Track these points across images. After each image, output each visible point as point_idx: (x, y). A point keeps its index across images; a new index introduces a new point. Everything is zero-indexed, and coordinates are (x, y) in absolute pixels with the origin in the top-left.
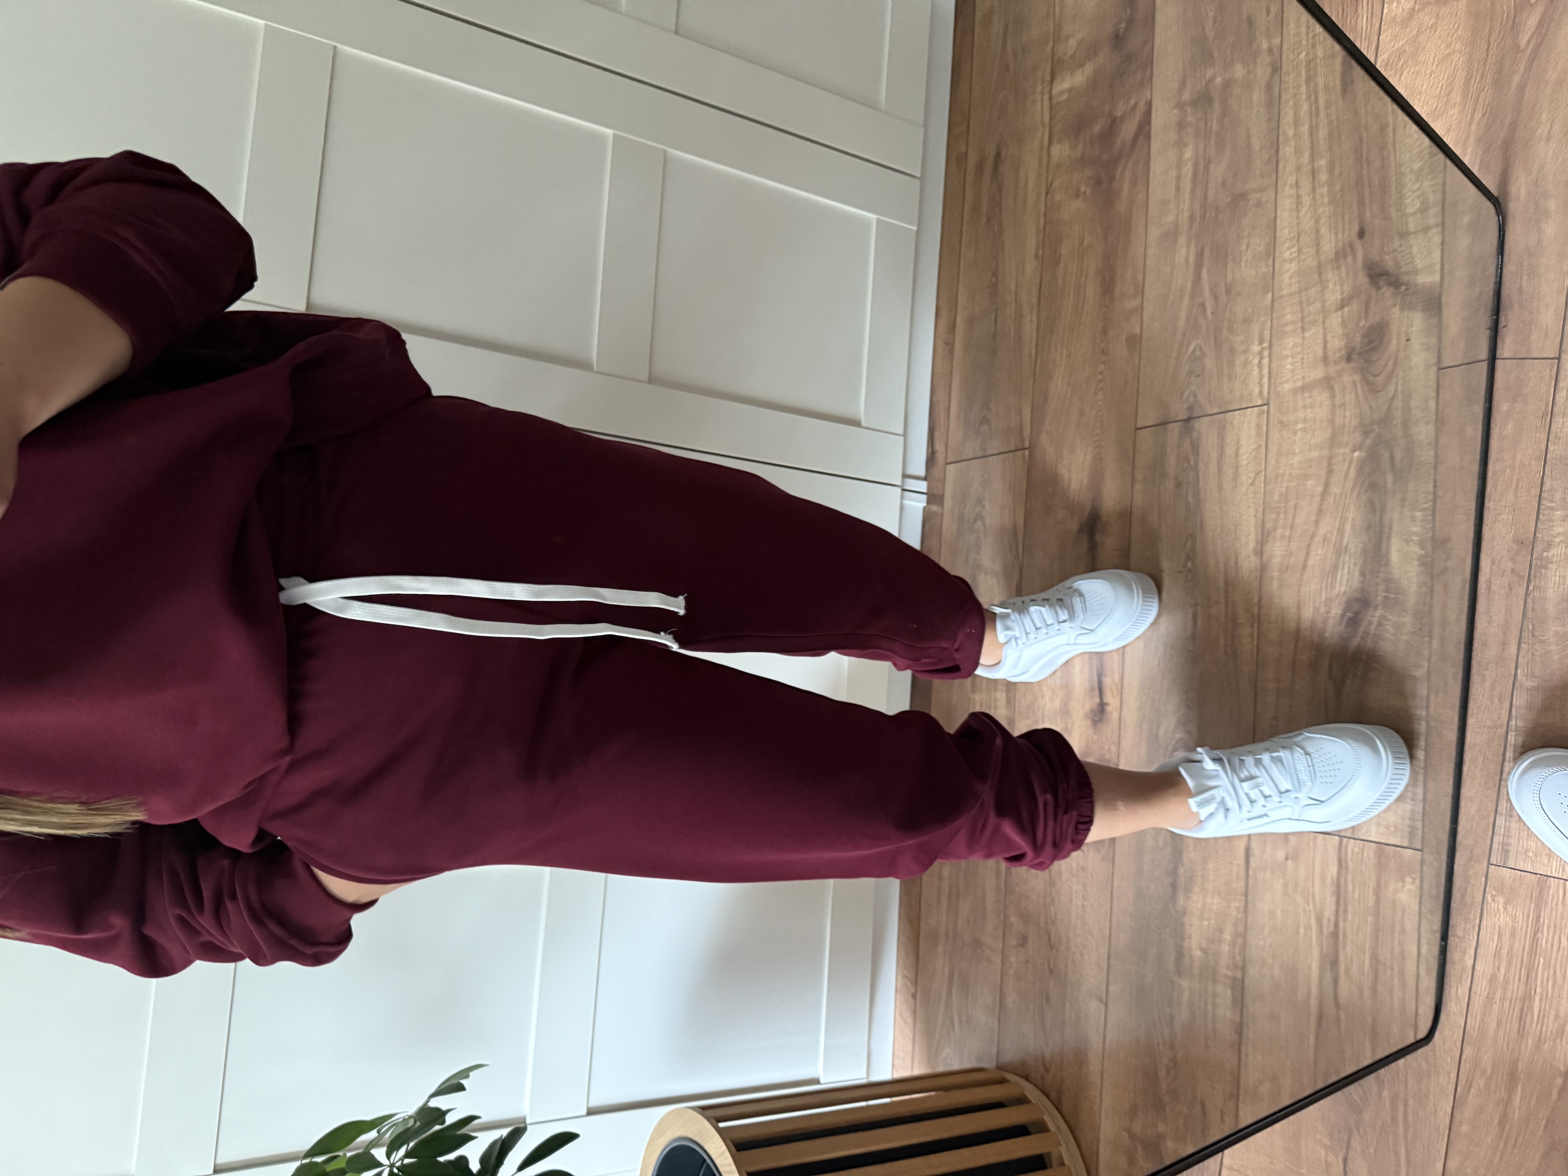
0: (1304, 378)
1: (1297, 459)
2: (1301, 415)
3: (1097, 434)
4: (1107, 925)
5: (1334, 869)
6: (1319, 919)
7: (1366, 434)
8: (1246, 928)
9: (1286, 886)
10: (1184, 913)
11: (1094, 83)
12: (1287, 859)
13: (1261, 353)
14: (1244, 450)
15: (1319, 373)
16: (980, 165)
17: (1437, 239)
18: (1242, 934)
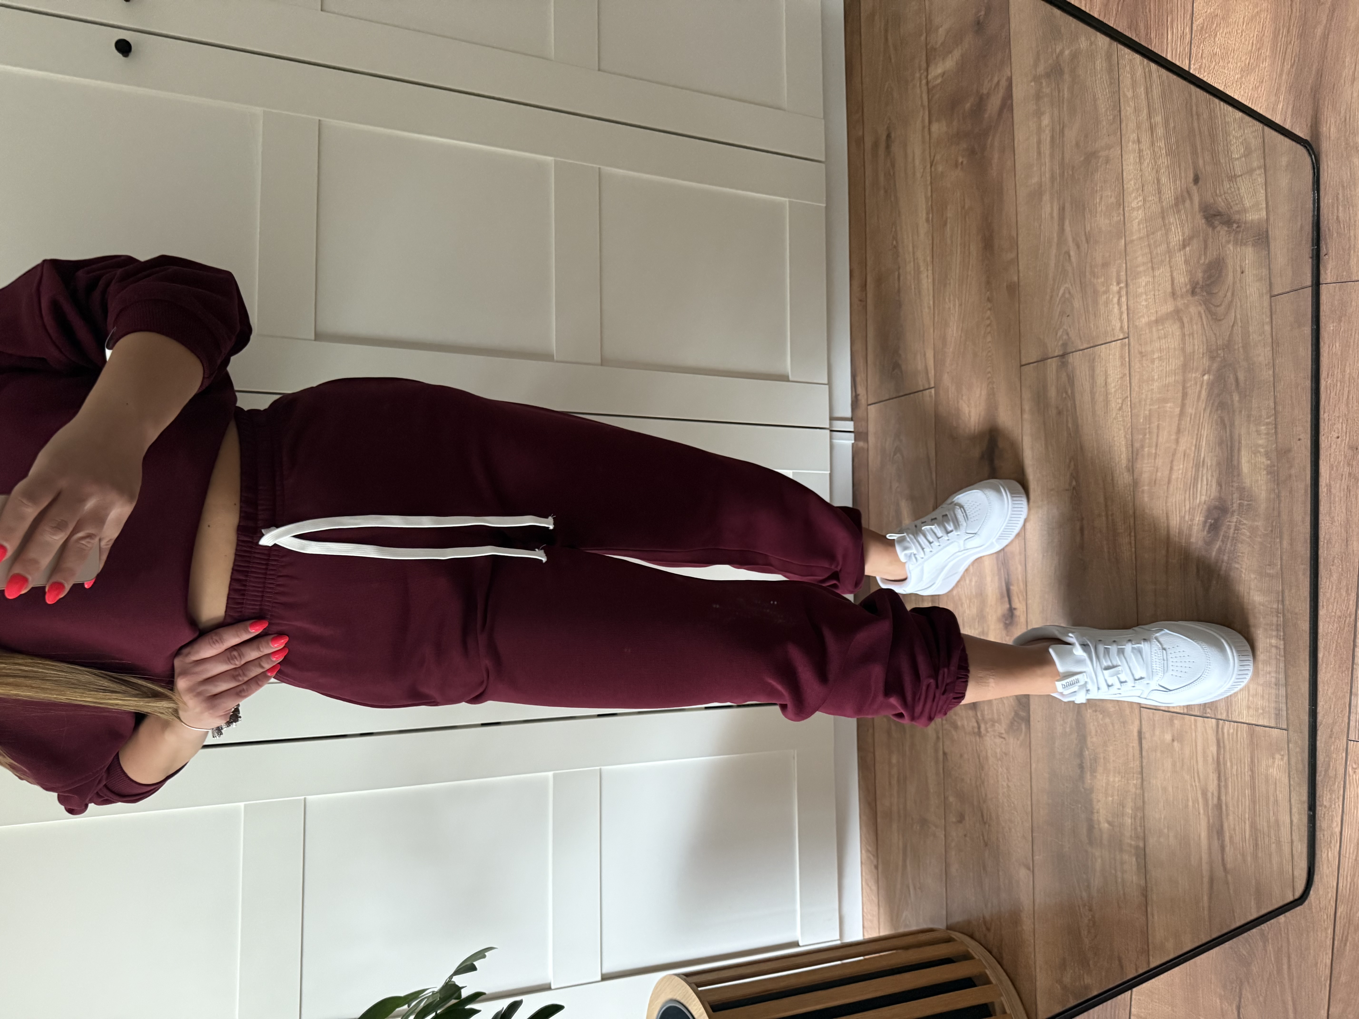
0: (1157, 312)
1: (1156, 384)
2: (1157, 345)
3: (989, 372)
4: (1029, 803)
5: (1214, 749)
6: (1204, 794)
7: (1213, 358)
8: (1144, 802)
9: (1174, 765)
10: (1091, 790)
11: (962, 67)
12: (1173, 740)
13: (1119, 292)
14: (1112, 379)
15: (1169, 307)
16: (876, 145)
17: (1261, 180)
18: (1141, 808)
